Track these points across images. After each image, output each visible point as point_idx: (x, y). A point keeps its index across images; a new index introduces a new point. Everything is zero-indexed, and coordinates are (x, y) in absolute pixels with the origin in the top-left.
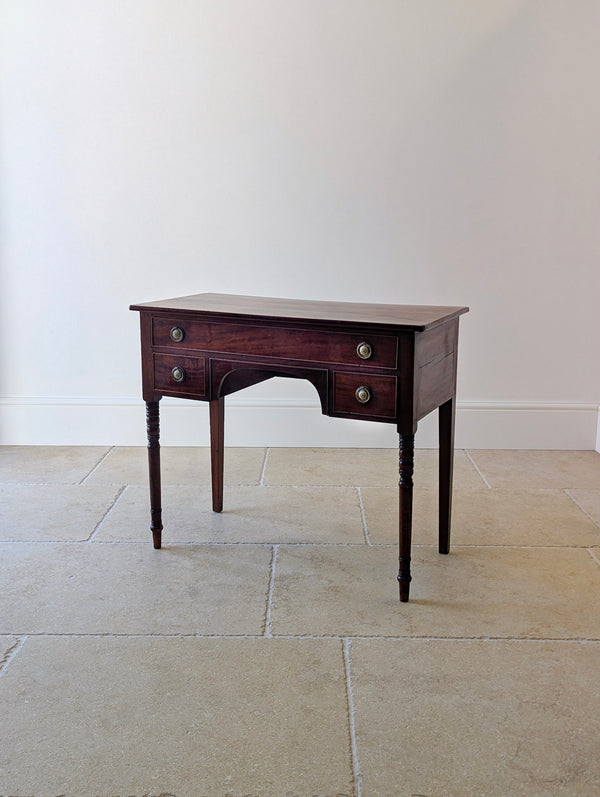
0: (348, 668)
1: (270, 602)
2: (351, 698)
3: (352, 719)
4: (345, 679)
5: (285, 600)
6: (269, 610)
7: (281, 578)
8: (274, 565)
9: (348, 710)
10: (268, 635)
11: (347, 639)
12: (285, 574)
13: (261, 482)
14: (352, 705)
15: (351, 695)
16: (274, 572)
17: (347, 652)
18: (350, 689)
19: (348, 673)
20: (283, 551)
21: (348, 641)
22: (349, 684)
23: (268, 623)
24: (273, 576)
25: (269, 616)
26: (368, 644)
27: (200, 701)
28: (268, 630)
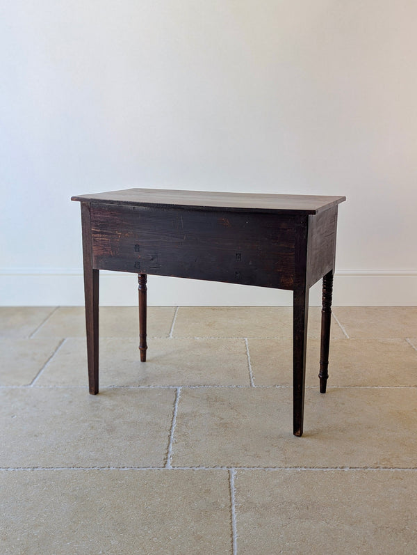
0: (233, 496)
1: (172, 437)
2: (235, 525)
3: (235, 544)
4: (231, 506)
5: (183, 435)
6: (171, 444)
7: (182, 416)
8: (177, 405)
9: (232, 535)
10: (169, 467)
11: (233, 469)
12: (185, 412)
13: (171, 334)
14: (235, 530)
15: (235, 521)
16: (177, 410)
17: (233, 481)
18: (235, 516)
19: (233, 501)
20: (184, 392)
21: (234, 472)
22: (233, 512)
23: (169, 456)
24: (176, 414)
25: (171, 449)
26: (250, 475)
27: (109, 529)
28: (169, 462)
